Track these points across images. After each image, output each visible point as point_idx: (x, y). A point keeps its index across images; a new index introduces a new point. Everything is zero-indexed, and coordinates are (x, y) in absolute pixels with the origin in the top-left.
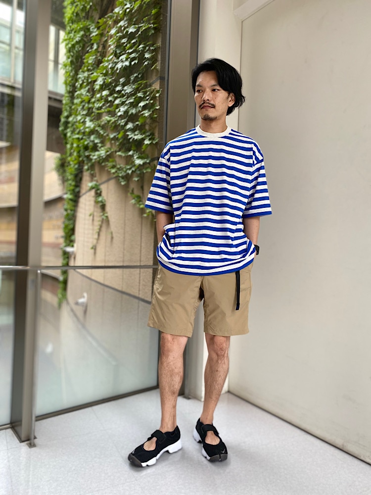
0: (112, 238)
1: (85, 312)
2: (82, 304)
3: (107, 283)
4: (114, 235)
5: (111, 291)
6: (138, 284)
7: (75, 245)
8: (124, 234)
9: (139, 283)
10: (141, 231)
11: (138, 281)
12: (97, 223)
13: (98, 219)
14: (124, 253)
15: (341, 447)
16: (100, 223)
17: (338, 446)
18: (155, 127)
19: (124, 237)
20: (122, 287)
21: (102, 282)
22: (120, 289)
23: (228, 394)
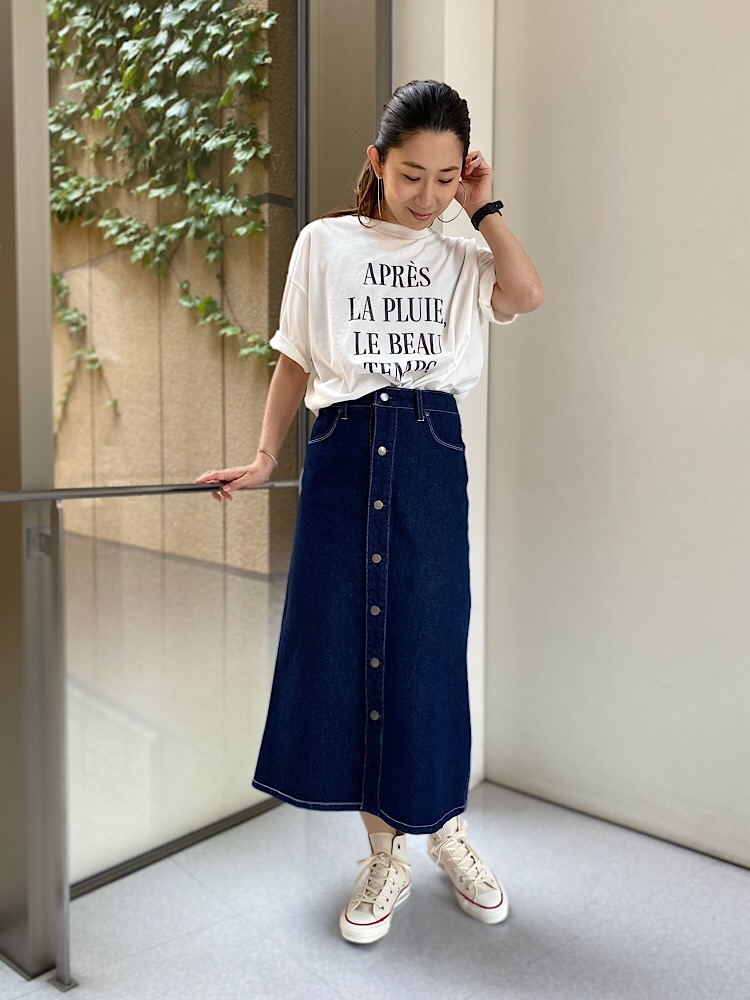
6: (221, 533)
8: (162, 404)
9: (225, 529)
10: (223, 394)
11: (221, 525)
14: (162, 453)
19: (161, 413)
20: (163, 542)
22: (157, 547)
23: (487, 785)
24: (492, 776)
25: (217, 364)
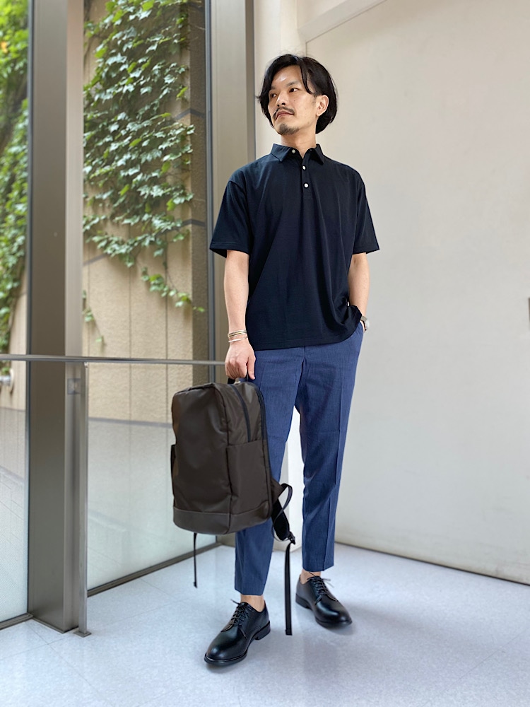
10: (167, 327)
15: (494, 575)
17: (490, 574)
18: (187, 178)
25: (164, 310)
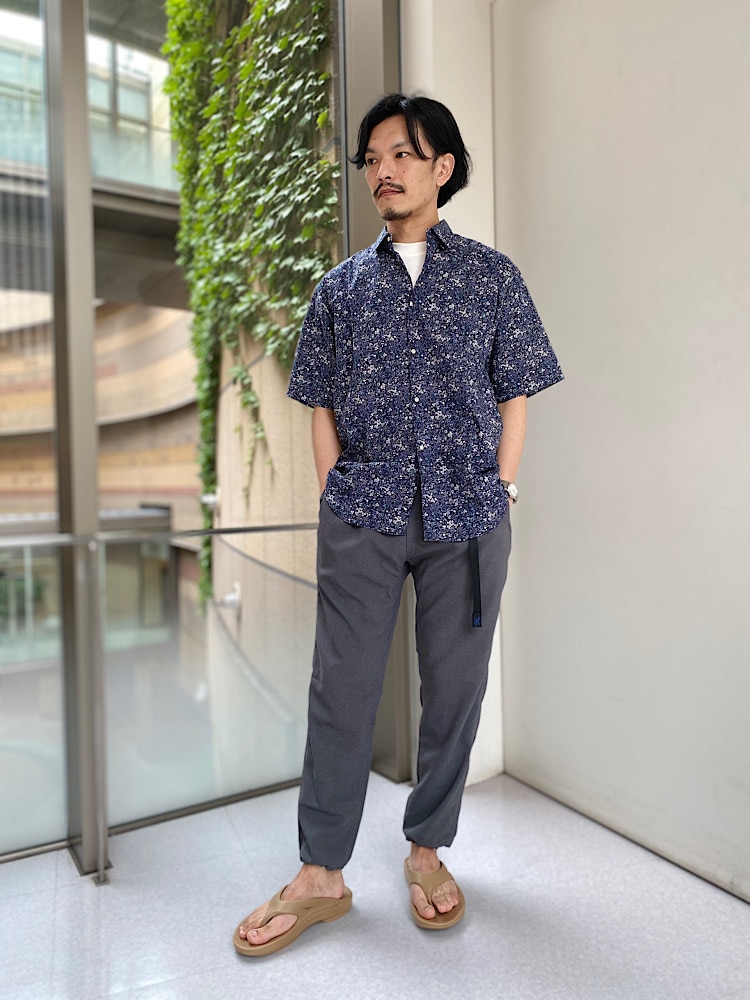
0: (273, 472)
1: (239, 618)
2: (232, 603)
3: (270, 562)
4: (277, 465)
5: (277, 576)
7: (219, 490)
8: (292, 462)
12: (247, 446)
13: (248, 436)
14: (293, 500)
16: (252, 444)
19: (292, 470)
20: (294, 568)
21: (261, 559)
22: (291, 572)
23: (504, 777)
24: (510, 770)
